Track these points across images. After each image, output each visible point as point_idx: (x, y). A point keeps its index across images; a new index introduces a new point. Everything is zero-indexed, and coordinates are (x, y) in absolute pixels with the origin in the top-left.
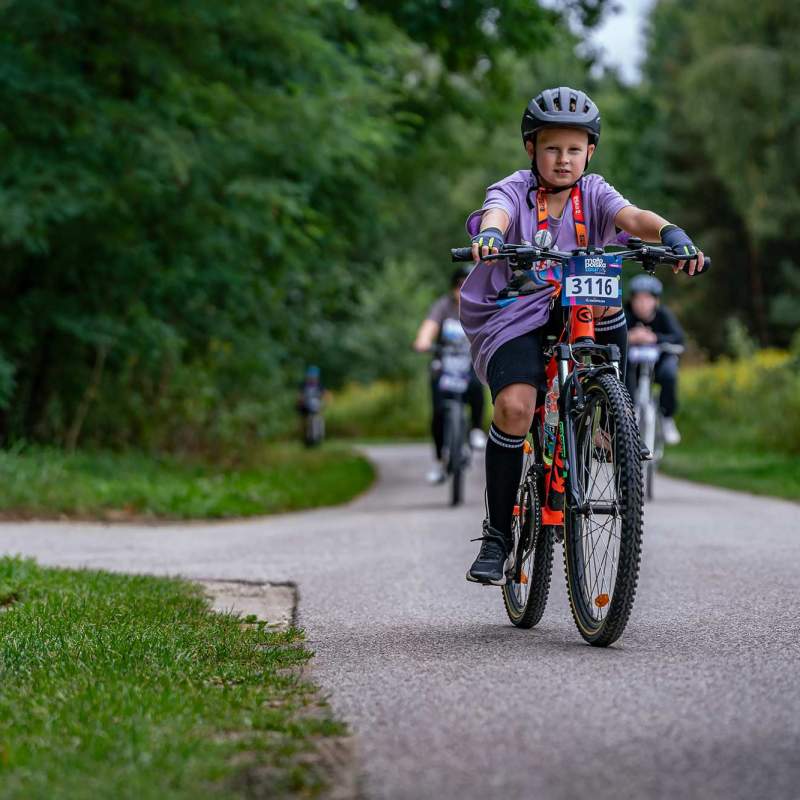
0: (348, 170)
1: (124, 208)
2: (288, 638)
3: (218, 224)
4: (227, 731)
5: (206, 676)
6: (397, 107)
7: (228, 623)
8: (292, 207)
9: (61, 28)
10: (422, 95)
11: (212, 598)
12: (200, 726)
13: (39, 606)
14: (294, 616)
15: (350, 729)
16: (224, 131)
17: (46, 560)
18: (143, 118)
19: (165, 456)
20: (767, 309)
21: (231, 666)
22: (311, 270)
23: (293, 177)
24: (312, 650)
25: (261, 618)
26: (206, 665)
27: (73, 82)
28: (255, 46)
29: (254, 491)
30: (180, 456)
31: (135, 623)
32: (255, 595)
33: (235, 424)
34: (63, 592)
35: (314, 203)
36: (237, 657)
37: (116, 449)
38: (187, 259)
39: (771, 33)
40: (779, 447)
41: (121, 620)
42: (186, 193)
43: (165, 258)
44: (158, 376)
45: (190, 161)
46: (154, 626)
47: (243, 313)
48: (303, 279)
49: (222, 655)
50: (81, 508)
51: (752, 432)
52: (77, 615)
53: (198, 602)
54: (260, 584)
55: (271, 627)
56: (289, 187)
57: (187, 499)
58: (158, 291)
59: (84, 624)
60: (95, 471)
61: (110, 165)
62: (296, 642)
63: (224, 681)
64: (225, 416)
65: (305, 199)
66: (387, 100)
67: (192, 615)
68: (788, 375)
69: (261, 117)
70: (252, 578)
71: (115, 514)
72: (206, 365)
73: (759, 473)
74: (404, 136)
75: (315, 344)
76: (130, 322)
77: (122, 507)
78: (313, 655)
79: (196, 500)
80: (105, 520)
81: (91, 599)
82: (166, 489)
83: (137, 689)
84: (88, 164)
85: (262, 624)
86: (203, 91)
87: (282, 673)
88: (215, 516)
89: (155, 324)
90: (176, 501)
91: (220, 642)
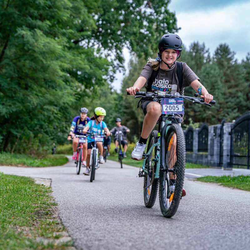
0: (66, 105)
1: (24, 110)
3: (41, 113)
4: (35, 204)
5: (32, 194)
6: (76, 94)
7: (38, 185)
8: (55, 111)
10: (81, 92)
11: (36, 181)
14: (50, 185)
15: (58, 204)
17: (5, 173)
18: (29, 93)
19: (29, 155)
21: (38, 193)
23: (56, 106)
24: (53, 191)
25: (44, 185)
26: (33, 192)
28: (50, 82)
29: (45, 162)
30: (33, 155)
32: (44, 181)
33: (43, 150)
34: (8, 178)
35: (60, 111)
36: (39, 191)
37: (20, 153)
38: (35, 119)
41: (18, 184)
42: (36, 107)
43: (31, 119)
44: (29, 140)
45: (37, 102)
46: (24, 185)
47: (46, 130)
48: (57, 124)
49: (36, 191)
50: (13, 164)
53: (33, 181)
54: (45, 179)
55: (46, 186)
56: (55, 108)
57: (33, 163)
59: (11, 184)
60: (16, 157)
61: (22, 102)
62: (50, 189)
63: (36, 195)
64: (41, 149)
65: (58, 110)
66: (74, 93)
67: (31, 184)
69: (51, 95)
70: (43, 178)
71: (19, 165)
73: (138, 163)
74: (76, 99)
75: (59, 136)
76: (24, 131)
77: (21, 164)
79: (35, 163)
80: (17, 166)
81: (13, 180)
82: (29, 161)
84: (19, 102)
87: (47, 194)
88: (38, 166)
89: (29, 131)
90: (31, 163)
91: (36, 188)
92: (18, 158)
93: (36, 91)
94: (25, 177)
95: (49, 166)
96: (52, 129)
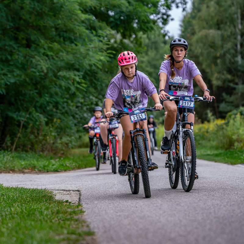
0: (94, 68)
1: (27, 80)
2: (78, 207)
3: (56, 84)
4: (59, 235)
5: (53, 219)
6: (108, 49)
7: (60, 202)
8: (77, 79)
9: (8, 27)
10: (115, 45)
11: (55, 195)
12: (51, 234)
13: (3, 198)
14: (79, 200)
15: (96, 234)
16: (57, 57)
17: (6, 185)
18: (33, 54)
19: (41, 153)
20: (218, 107)
21: (61, 215)
22: (84, 98)
23: (78, 70)
24: (85, 210)
25: (69, 201)
26: (53, 215)
27: (12, 43)
28: (66, 32)
29: (68, 163)
30: (46, 152)
31: (32, 203)
32: (68, 194)
33: (61, 143)
34: (11, 194)
35: (84, 78)
36: (62, 213)
37: (27, 151)
38: (46, 95)
39: (218, 25)
40: (222, 148)
41: (28, 202)
42: (46, 74)
43: (40, 95)
44: (38, 130)
45: (47, 66)
46: (38, 204)
47: (63, 111)
48: (82, 101)
49: (58, 212)
50: (16, 169)
51: (214, 143)
52: (15, 201)
53: (51, 196)
54: (69, 191)
55: (73, 203)
56: (77, 73)
57: (48, 166)
58: (38, 104)
59: (17, 204)
60: (20, 158)
61: (23, 68)
62: (80, 208)
63: (59, 220)
64: (59, 141)
65: (81, 77)
66: (105, 47)
67: (49, 201)
68: (224, 126)
69: (68, 52)
70: (67, 189)
71: (27, 171)
72: (53, 126)
73: (217, 155)
74: (110, 57)
76: (30, 114)
77: (29, 169)
78: (85, 212)
79: (51, 166)
80: (24, 173)
81: (19, 196)
82: (42, 163)
83: (33, 223)
84: (17, 68)
85: (70, 203)
86: (50, 45)
87: (76, 217)
88: (56, 171)
89: (38, 114)
90: (44, 166)
91: (57, 208)
92: (24, 160)
93: (45, 49)
94: (38, 190)
95: (73, 169)
96: (73, 108)
